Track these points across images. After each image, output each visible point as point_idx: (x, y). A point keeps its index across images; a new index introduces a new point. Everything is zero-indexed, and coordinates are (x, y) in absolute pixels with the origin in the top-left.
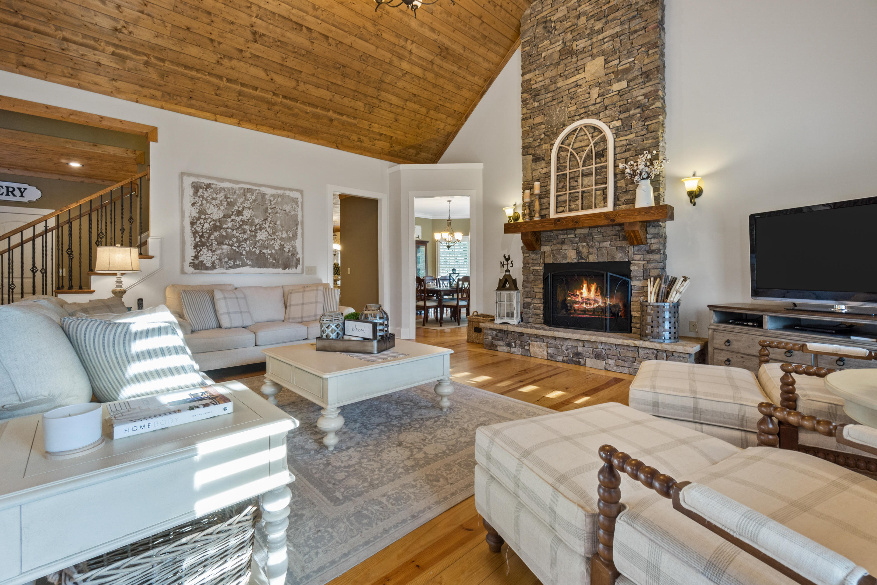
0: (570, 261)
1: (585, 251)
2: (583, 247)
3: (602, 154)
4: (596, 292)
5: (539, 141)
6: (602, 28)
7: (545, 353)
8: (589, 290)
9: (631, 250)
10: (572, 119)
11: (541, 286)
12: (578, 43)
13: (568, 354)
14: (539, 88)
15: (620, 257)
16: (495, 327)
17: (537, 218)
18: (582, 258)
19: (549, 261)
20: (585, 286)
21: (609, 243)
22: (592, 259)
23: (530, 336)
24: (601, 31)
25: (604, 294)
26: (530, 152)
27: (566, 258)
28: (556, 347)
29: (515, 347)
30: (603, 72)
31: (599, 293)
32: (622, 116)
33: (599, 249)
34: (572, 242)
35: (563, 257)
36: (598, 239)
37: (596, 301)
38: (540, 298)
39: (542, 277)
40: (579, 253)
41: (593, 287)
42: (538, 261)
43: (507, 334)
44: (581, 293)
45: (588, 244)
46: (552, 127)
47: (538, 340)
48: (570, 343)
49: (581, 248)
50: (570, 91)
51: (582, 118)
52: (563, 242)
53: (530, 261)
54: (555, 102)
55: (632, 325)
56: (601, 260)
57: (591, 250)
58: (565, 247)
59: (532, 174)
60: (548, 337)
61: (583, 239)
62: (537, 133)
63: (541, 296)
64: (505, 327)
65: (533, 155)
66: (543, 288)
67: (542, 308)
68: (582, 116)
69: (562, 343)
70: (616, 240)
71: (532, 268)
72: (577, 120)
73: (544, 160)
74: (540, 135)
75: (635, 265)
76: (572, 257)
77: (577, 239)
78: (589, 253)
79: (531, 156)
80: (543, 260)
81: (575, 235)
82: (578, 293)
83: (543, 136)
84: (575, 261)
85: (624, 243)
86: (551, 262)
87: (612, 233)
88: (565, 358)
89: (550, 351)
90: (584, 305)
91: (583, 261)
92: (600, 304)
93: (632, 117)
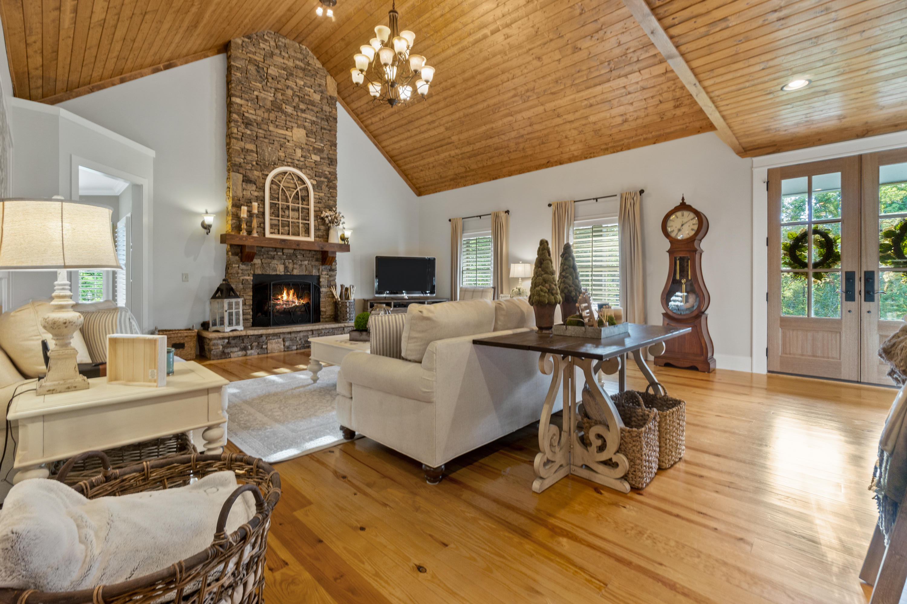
0: (278, 273)
1: (291, 266)
2: (289, 263)
3: (305, 199)
4: (294, 296)
5: (250, 165)
6: (305, 110)
7: (282, 346)
8: (288, 294)
9: (321, 268)
10: (281, 162)
11: (251, 294)
12: (287, 107)
13: (302, 342)
14: (252, 120)
15: (315, 272)
16: (226, 335)
17: (255, 235)
18: (288, 271)
19: (259, 272)
20: (285, 292)
21: (307, 262)
22: (296, 272)
23: (268, 335)
24: (303, 111)
25: (299, 297)
26: (241, 171)
27: (276, 270)
28: (291, 340)
29: (251, 349)
30: (304, 141)
31: (295, 296)
32: (317, 178)
33: (301, 265)
34: (280, 258)
35: (272, 269)
36: (300, 259)
37: (294, 302)
38: (249, 305)
39: (251, 286)
40: (286, 268)
41: (291, 292)
42: (249, 272)
43: (243, 340)
44: (282, 297)
45: (293, 261)
46: (264, 159)
47: (275, 337)
48: (302, 334)
49: (287, 263)
50: (280, 139)
51: (289, 166)
52: (273, 258)
53: (240, 271)
54: (266, 141)
55: (321, 317)
56: (301, 273)
57: (295, 266)
58: (275, 262)
59: (243, 192)
60: (284, 333)
61: (289, 257)
62: (249, 158)
63: (251, 302)
64: (235, 334)
65: (244, 176)
66: (253, 296)
67: (251, 313)
68: (289, 164)
69: (296, 336)
70: (312, 261)
71: (242, 278)
72: (286, 166)
73: (255, 184)
74: (252, 161)
75: (323, 278)
76: (280, 270)
77: (285, 257)
78: (293, 268)
79: (242, 175)
80: (254, 271)
81: (283, 253)
82: (280, 297)
83: (254, 163)
84: (283, 273)
85: (317, 263)
86: (260, 273)
87: (310, 255)
88: (298, 346)
89: (287, 344)
90: (284, 306)
91: (289, 273)
92: (297, 304)
93: (323, 182)
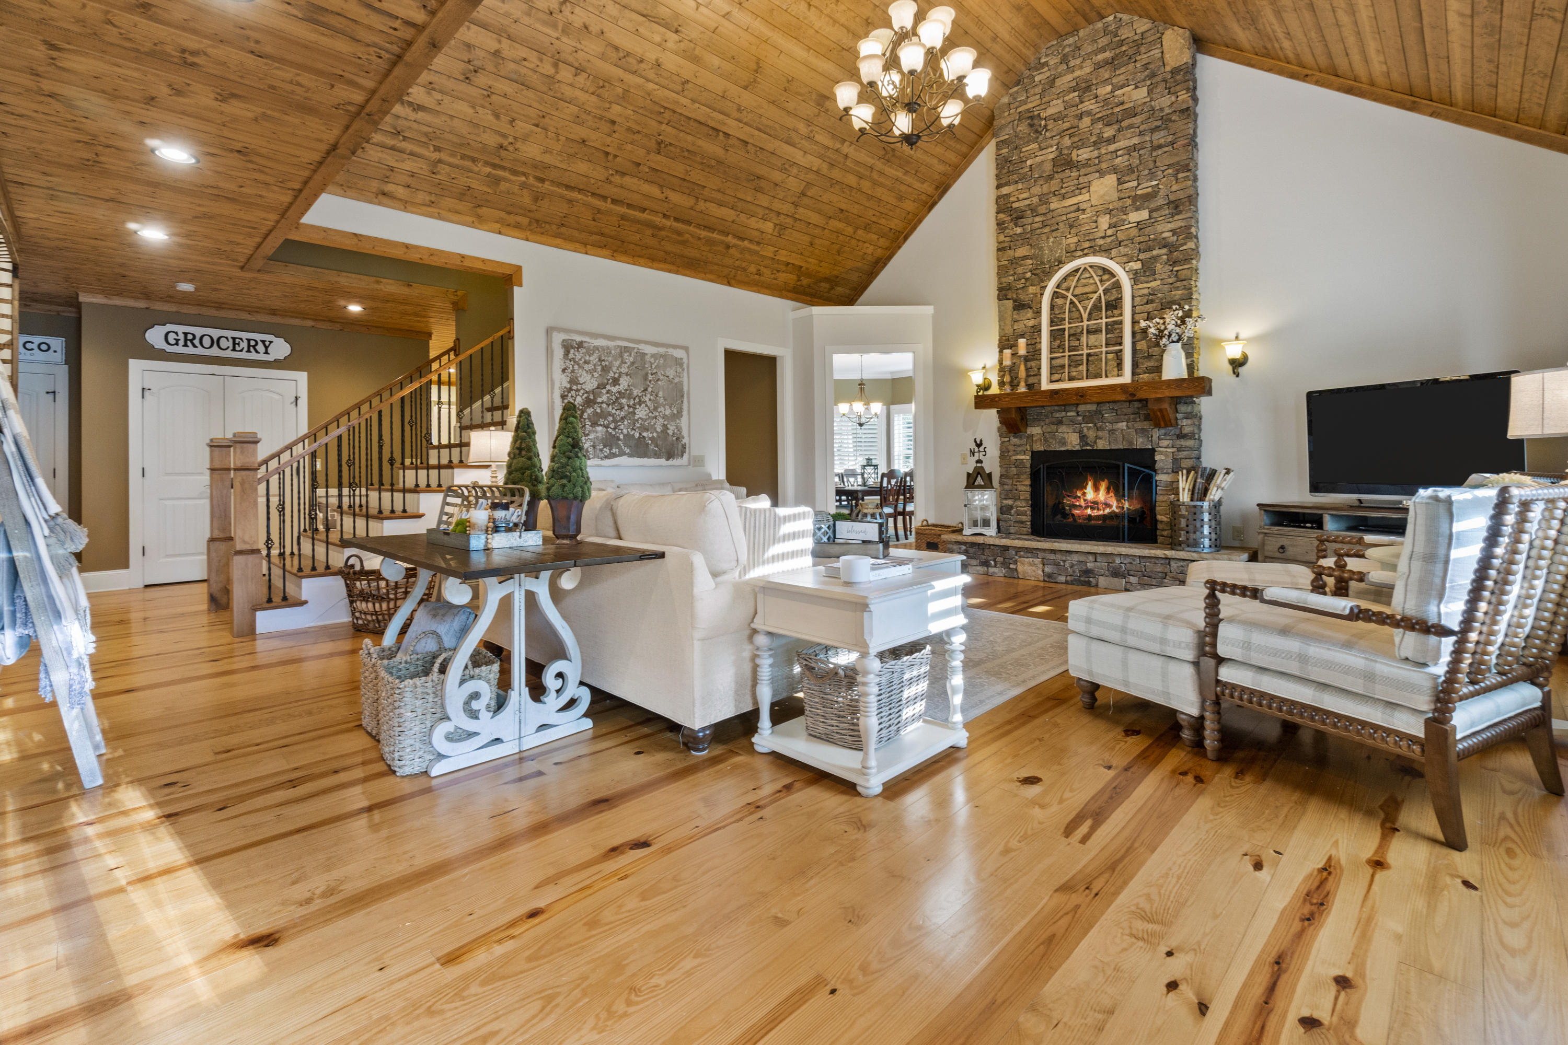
0: (1069, 448)
1: (1091, 434)
2: (1089, 428)
3: (1114, 305)
4: (1108, 493)
5: (1023, 281)
6: (1114, 136)
7: (1040, 572)
8: (1096, 488)
9: (1156, 433)
10: (1072, 254)
11: (1028, 482)
12: (1080, 152)
13: (1074, 572)
14: (1023, 208)
15: (1140, 443)
16: (965, 539)
17: (1022, 389)
18: (1087, 444)
19: (1039, 447)
20: (1091, 484)
21: (1125, 424)
22: (1102, 445)
23: (1018, 550)
24: (1112, 140)
25: (1119, 496)
26: (1010, 296)
27: (1065, 443)
28: (1056, 564)
29: (995, 566)
30: (1115, 195)
31: (1111, 494)
32: (1142, 256)
33: (1112, 432)
34: (1073, 422)
35: (1060, 442)
36: (1110, 419)
37: (1107, 505)
38: (1025, 500)
39: (1028, 470)
40: (1083, 437)
41: (1103, 485)
42: (1024, 448)
43: (983, 550)
44: (1085, 495)
45: (1095, 425)
46: (1043, 263)
47: (1029, 555)
48: (1076, 558)
49: (1085, 430)
50: (1068, 216)
51: (1086, 255)
52: (1060, 422)
53: (1011, 448)
54: (1047, 230)
55: (1158, 533)
56: (1114, 447)
57: (1100, 433)
58: (1063, 429)
59: (1012, 326)
60: (1044, 550)
61: (1088, 418)
62: (1020, 270)
63: (1028, 496)
64: (980, 540)
65: (1015, 301)
66: (1031, 485)
67: (1029, 513)
68: (1086, 251)
69: (1064, 558)
70: (1134, 420)
71: (1014, 458)
72: (1080, 257)
73: (1031, 308)
74: (1024, 273)
75: (1161, 453)
76: (1073, 442)
77: (1080, 418)
78: (1097, 437)
79: (1011, 301)
80: (1031, 446)
81: (1078, 412)
82: (1080, 494)
83: (1029, 275)
84: (1078, 448)
85: (1146, 425)
86: (1042, 449)
87: (1130, 410)
88: (1069, 578)
89: (1048, 569)
90: (1089, 511)
91: (1088, 448)
92: (1114, 508)
93: (1155, 258)
